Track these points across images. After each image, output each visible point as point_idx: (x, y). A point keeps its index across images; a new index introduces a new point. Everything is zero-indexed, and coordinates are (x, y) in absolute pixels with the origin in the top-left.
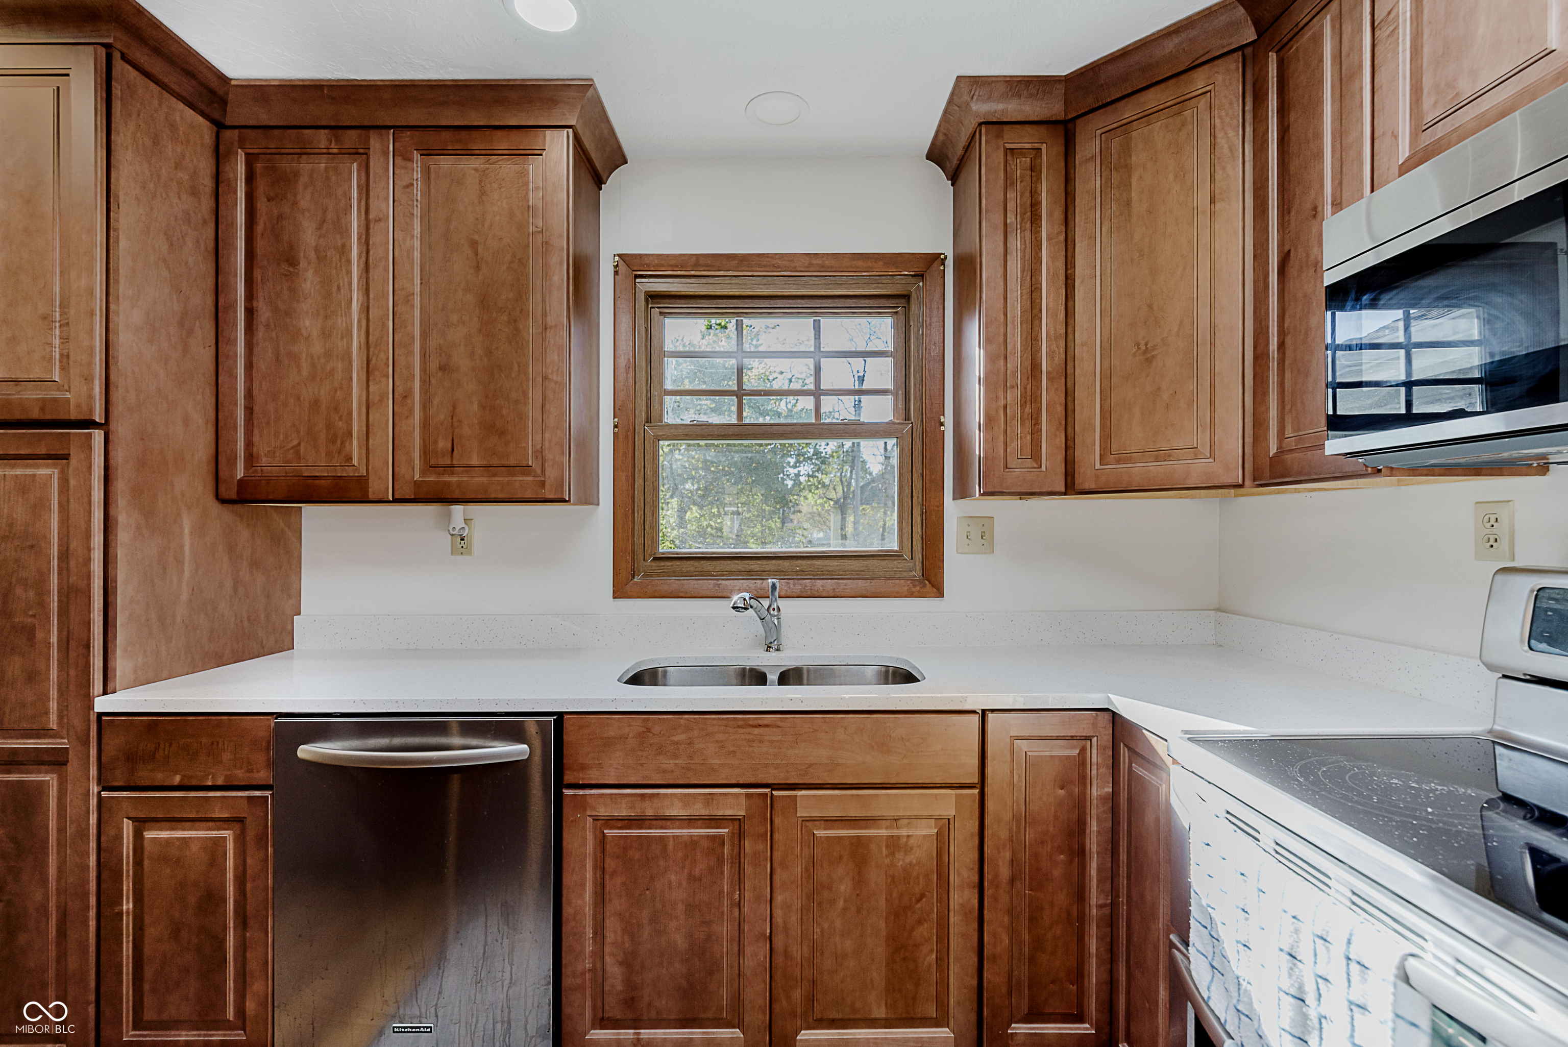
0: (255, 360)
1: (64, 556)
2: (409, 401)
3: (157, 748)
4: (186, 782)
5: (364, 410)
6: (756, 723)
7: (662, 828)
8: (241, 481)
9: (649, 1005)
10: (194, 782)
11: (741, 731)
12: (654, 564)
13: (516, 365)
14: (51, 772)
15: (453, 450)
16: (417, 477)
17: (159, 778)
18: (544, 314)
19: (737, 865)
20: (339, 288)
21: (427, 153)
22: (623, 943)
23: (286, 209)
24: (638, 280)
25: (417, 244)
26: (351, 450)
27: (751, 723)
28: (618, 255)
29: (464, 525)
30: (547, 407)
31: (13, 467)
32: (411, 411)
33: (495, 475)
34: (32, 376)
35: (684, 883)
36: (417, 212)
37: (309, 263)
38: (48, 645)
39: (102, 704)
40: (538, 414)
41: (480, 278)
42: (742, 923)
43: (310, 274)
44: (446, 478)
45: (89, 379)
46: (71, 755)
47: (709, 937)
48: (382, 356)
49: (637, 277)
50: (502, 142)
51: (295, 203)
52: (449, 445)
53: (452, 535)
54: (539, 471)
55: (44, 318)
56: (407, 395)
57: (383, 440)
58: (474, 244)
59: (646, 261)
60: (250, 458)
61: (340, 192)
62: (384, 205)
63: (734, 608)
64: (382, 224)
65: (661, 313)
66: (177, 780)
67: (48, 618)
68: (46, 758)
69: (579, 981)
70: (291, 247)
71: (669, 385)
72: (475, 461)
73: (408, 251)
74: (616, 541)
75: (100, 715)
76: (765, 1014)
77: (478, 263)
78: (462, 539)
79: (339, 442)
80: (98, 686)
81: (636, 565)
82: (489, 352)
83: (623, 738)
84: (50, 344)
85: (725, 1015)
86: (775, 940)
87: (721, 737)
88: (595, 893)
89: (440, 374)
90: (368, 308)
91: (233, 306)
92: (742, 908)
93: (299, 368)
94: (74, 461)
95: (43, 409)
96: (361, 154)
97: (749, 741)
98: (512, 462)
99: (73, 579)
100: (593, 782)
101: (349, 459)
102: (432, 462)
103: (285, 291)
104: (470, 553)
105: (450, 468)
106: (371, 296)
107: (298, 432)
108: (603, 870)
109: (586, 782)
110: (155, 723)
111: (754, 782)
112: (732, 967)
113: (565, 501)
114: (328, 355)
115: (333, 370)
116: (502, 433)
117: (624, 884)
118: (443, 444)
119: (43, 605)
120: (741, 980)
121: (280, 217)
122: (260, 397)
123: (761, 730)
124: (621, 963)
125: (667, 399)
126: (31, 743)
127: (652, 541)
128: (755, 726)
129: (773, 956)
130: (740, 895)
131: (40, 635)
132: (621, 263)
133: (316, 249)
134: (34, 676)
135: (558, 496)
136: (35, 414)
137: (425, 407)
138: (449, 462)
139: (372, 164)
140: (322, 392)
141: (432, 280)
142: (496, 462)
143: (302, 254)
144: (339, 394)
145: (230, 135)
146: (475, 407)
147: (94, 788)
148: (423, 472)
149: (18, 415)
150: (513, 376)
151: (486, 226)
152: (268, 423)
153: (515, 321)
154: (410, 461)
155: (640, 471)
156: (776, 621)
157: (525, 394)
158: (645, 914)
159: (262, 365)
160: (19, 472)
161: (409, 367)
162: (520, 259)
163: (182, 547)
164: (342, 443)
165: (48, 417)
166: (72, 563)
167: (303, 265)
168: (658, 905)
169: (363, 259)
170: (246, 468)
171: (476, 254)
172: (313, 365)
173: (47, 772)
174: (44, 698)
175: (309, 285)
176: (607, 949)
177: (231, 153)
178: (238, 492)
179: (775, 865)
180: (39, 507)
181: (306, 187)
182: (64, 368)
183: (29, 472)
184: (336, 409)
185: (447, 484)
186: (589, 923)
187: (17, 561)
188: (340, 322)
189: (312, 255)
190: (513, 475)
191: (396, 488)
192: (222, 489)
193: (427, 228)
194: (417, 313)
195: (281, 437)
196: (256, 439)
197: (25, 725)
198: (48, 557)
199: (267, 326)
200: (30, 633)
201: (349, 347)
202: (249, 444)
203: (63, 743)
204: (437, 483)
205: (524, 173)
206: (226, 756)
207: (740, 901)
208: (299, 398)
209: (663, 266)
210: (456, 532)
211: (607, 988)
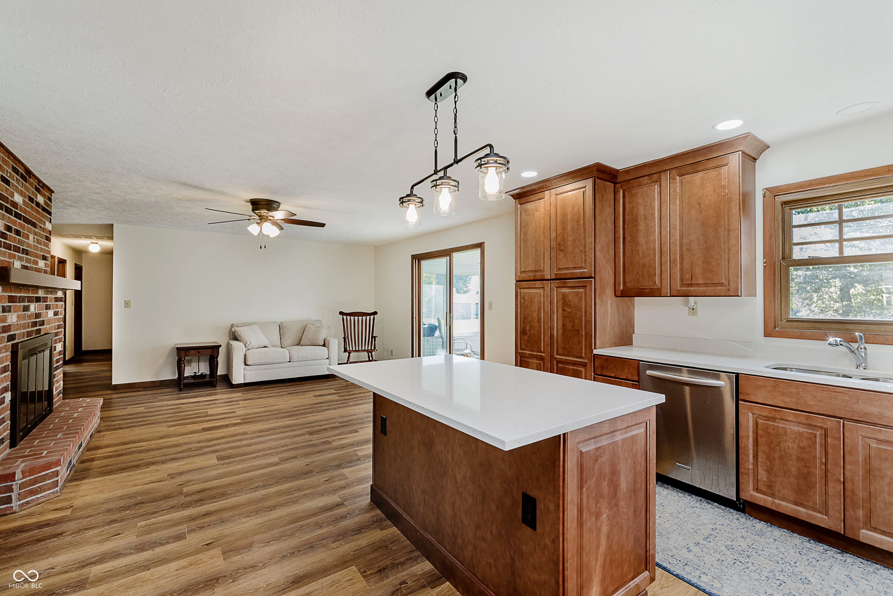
0: (626, 253)
1: (586, 312)
2: (675, 262)
3: (608, 365)
4: (616, 376)
5: (660, 266)
6: (833, 390)
7: (784, 424)
8: (622, 290)
9: (779, 491)
10: (618, 376)
11: (824, 392)
12: (787, 323)
13: (717, 246)
14: (583, 368)
15: (692, 278)
16: (679, 288)
17: (609, 374)
18: (729, 225)
19: (824, 448)
20: (651, 227)
21: (681, 176)
22: (767, 463)
23: (634, 204)
24: (776, 197)
25: (678, 207)
26: (656, 279)
27: (831, 390)
28: (765, 189)
29: (694, 304)
30: (731, 260)
31: (575, 289)
32: (677, 265)
33: (709, 287)
34: (579, 266)
35: (796, 448)
36: (678, 197)
37: (642, 220)
38: (582, 335)
39: (595, 352)
40: (726, 263)
41: (702, 216)
42: (827, 472)
43: (642, 224)
44: (689, 288)
45: (591, 266)
46: (588, 365)
47: (809, 473)
48: (666, 248)
49: (775, 196)
50: (711, 164)
51: (637, 202)
52: (691, 277)
53: (689, 308)
54: (727, 285)
55: (581, 251)
56: (675, 260)
57: (666, 276)
58: (699, 204)
59: (781, 188)
60: (624, 283)
61: (651, 196)
62: (666, 198)
63: (829, 344)
64: (666, 203)
65: (790, 209)
66: (613, 375)
67: (582, 328)
68: (582, 364)
69: (746, 471)
70: (636, 216)
71: (795, 241)
72: (700, 282)
73: (675, 211)
74: (765, 312)
75: (594, 354)
76: (840, 514)
77: (701, 210)
78: (693, 310)
79: (652, 277)
80: (593, 348)
81: (776, 323)
82: (706, 242)
83: (765, 386)
84: (582, 258)
85: (818, 507)
86: (846, 485)
87: (814, 393)
88: (753, 441)
89: (687, 252)
90: (661, 232)
91: (619, 237)
92: (827, 466)
93: (639, 254)
94: (588, 288)
95: (581, 274)
96: (659, 181)
97: (829, 397)
98: (716, 282)
99: (588, 318)
100: (752, 400)
101: (655, 282)
102: (684, 283)
103: (635, 231)
104: (696, 315)
105: (691, 285)
106: (662, 228)
107: (639, 274)
108: (757, 434)
109: (749, 400)
110: (607, 358)
111: (832, 415)
112: (821, 489)
113: (739, 296)
114: (648, 249)
115: (650, 253)
116: (711, 271)
117: (766, 441)
118: (688, 276)
119: (581, 324)
120: (827, 496)
121: (633, 207)
122: (627, 264)
123: (837, 394)
124: (765, 470)
125: (795, 247)
126: (579, 360)
127: (786, 312)
128: (833, 392)
129: (845, 491)
130: (825, 460)
131: (581, 332)
132: (767, 192)
133: (644, 216)
134: (580, 343)
135: (736, 294)
136: (579, 276)
137: (682, 263)
138: (690, 283)
139: (662, 184)
140: (646, 261)
141: (684, 219)
142: (709, 282)
143: (639, 218)
144: (652, 262)
145: (618, 185)
146: (700, 262)
147: (593, 374)
148: (680, 287)
149: (576, 276)
150: (716, 250)
151: (704, 196)
152: (630, 272)
153: (717, 229)
154: (676, 283)
155: (778, 281)
156: (863, 355)
157: (721, 256)
158: (776, 455)
159: (627, 254)
160: (576, 290)
161: (675, 250)
162: (718, 207)
163: (608, 310)
164: (653, 277)
165: (582, 276)
166: (588, 314)
167: (640, 221)
168: (783, 454)
169: (659, 216)
170: (623, 286)
171: (700, 207)
172: (643, 253)
173: (582, 368)
174: (581, 349)
175: (642, 227)
176: (759, 464)
177: (619, 191)
178: (621, 294)
179: (846, 452)
180: (580, 299)
181: (640, 196)
182: (585, 263)
183: (578, 290)
184: (651, 266)
185: (690, 291)
186: (751, 452)
187: (576, 313)
188: (652, 238)
189: (643, 218)
190: (716, 286)
191: (671, 292)
192: (617, 293)
193: (682, 202)
194: (678, 232)
195: (634, 276)
196: (626, 277)
197: (578, 355)
198: (582, 312)
199: (629, 242)
200: (579, 331)
201: (655, 245)
202: (624, 279)
203: (586, 361)
204: (686, 290)
205: (719, 174)
206: (626, 371)
207: (825, 463)
208: (639, 264)
209: (790, 189)
210: (691, 307)
211: (759, 478)
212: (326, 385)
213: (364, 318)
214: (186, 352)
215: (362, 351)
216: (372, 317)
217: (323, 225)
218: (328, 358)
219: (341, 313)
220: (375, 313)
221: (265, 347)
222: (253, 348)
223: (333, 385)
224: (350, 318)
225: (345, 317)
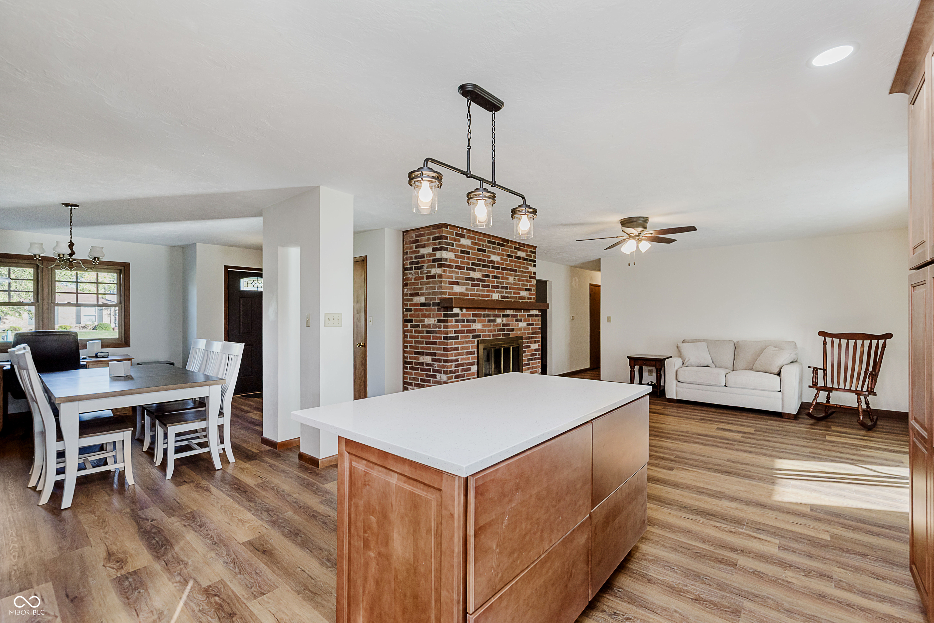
212: (762, 423)
213: (867, 342)
214: (634, 362)
215: (850, 391)
216: (881, 342)
217: (693, 229)
218: (780, 391)
219: (821, 333)
220: (889, 336)
221: (708, 366)
222: (692, 366)
223: (773, 426)
224: (840, 342)
225: (829, 340)
